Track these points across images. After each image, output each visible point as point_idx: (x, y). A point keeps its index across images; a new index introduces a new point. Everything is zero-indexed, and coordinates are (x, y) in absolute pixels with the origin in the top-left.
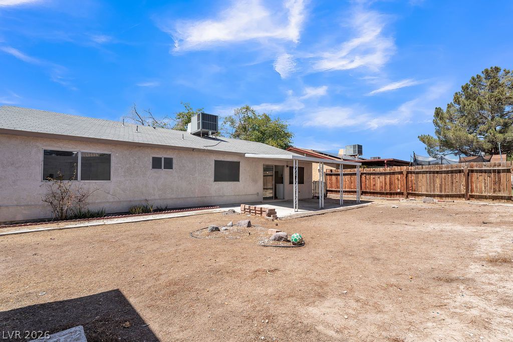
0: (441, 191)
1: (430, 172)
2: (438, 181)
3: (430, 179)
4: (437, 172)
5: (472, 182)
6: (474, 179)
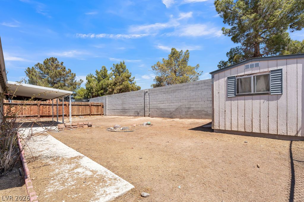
0: (82, 113)
1: (78, 105)
2: (81, 109)
3: (78, 108)
4: (81, 105)
5: (91, 109)
6: (92, 108)
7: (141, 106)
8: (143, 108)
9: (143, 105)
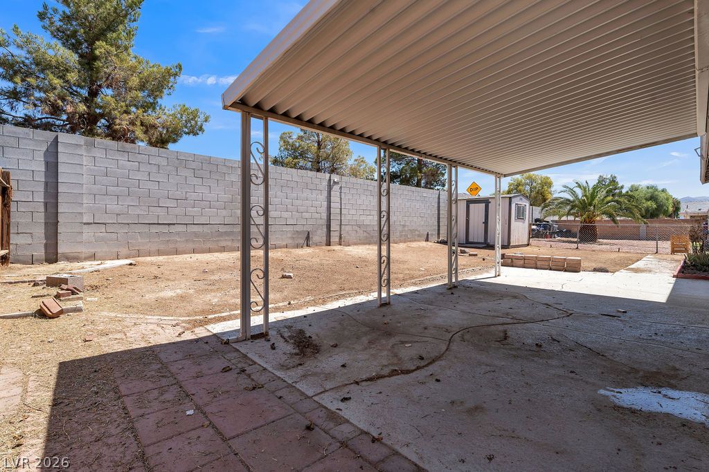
7: (318, 216)
8: (324, 222)
9: (324, 216)
